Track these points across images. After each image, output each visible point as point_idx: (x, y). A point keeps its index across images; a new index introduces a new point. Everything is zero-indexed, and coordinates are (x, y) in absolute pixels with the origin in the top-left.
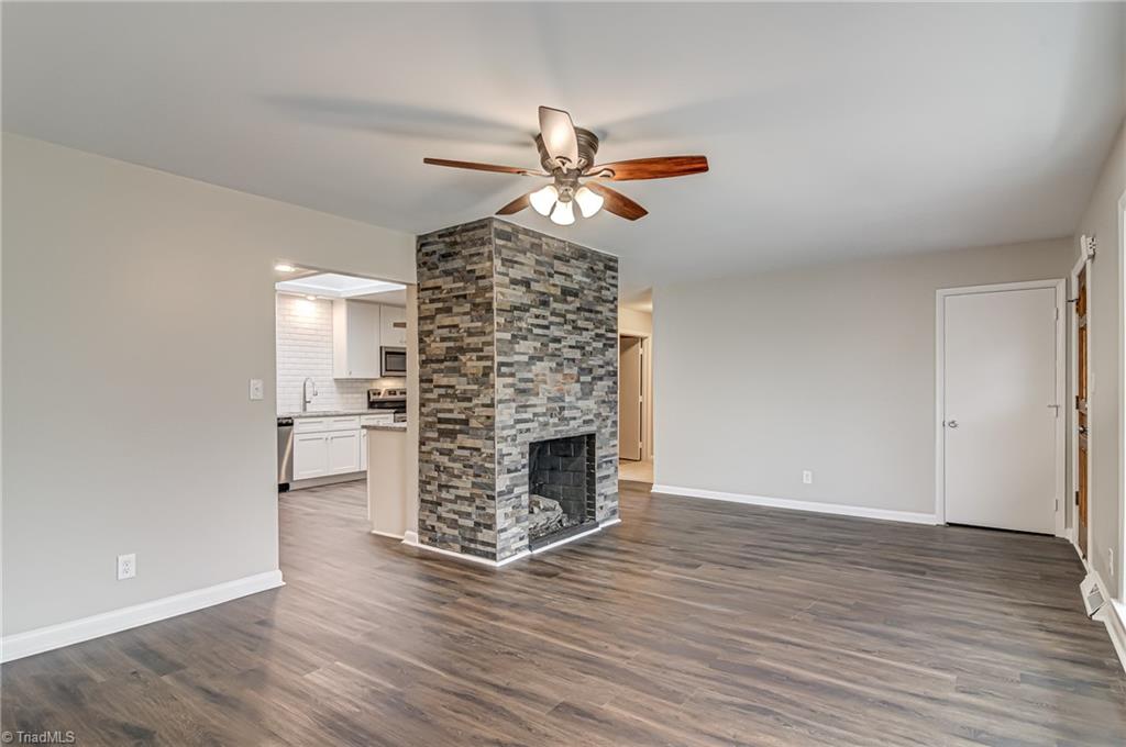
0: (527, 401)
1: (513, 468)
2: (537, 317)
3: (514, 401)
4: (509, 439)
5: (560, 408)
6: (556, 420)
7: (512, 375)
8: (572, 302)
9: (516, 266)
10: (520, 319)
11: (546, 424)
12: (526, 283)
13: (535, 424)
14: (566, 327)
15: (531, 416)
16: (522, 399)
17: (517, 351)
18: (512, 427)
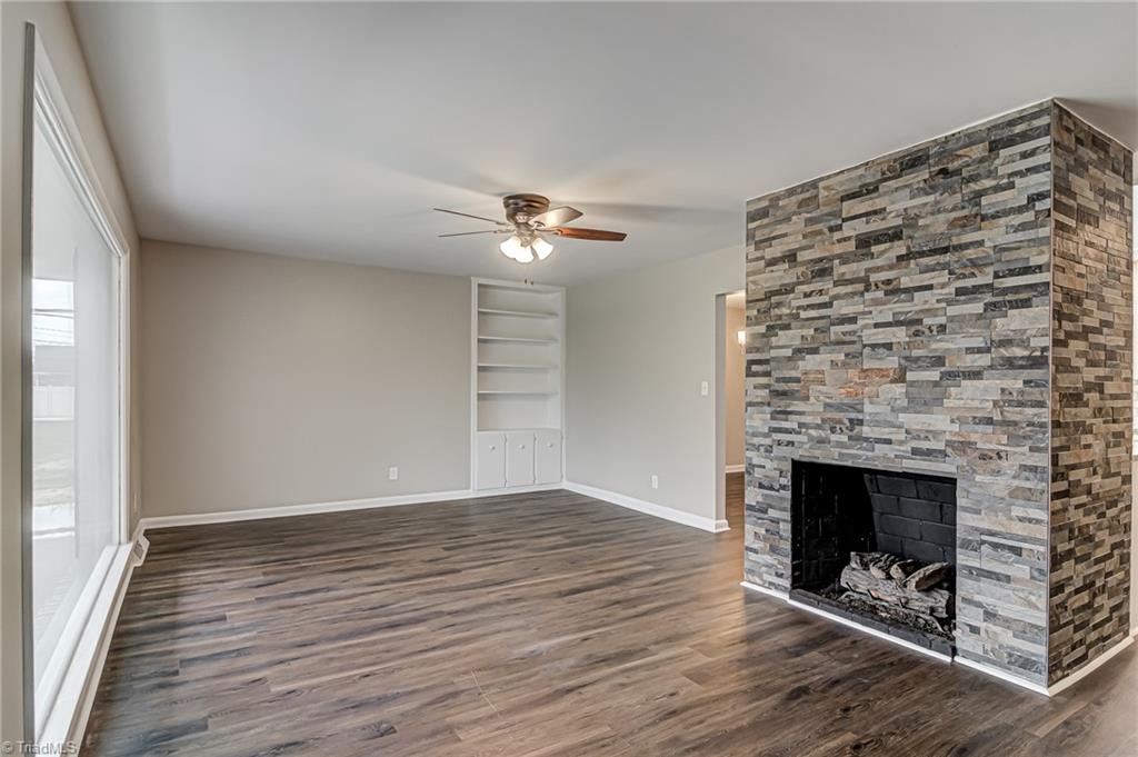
0: (789, 406)
1: (766, 484)
2: (807, 295)
3: (769, 404)
4: (762, 449)
5: (851, 420)
6: (844, 438)
7: (768, 374)
8: (882, 253)
9: (774, 242)
10: (779, 305)
11: (821, 441)
12: (791, 257)
13: (804, 438)
14: (868, 296)
15: (796, 426)
16: (781, 404)
17: (773, 345)
18: (766, 435)
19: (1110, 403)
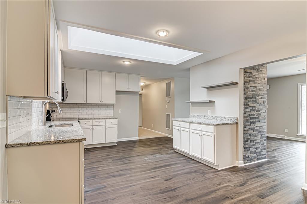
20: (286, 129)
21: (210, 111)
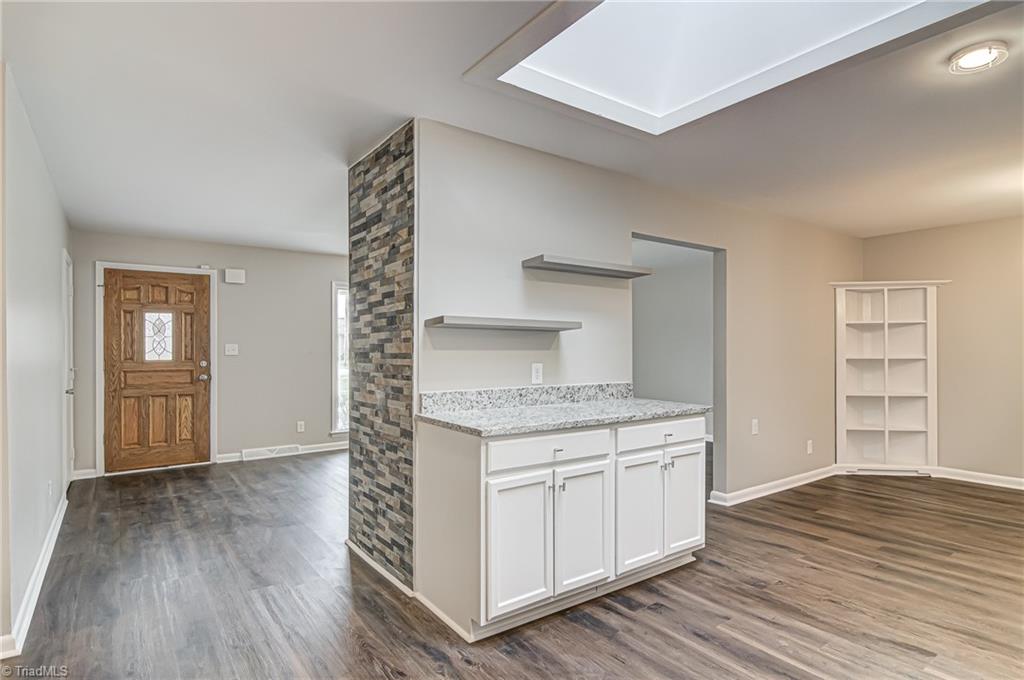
19: (389, 361)
20: (299, 423)
21: (540, 365)
